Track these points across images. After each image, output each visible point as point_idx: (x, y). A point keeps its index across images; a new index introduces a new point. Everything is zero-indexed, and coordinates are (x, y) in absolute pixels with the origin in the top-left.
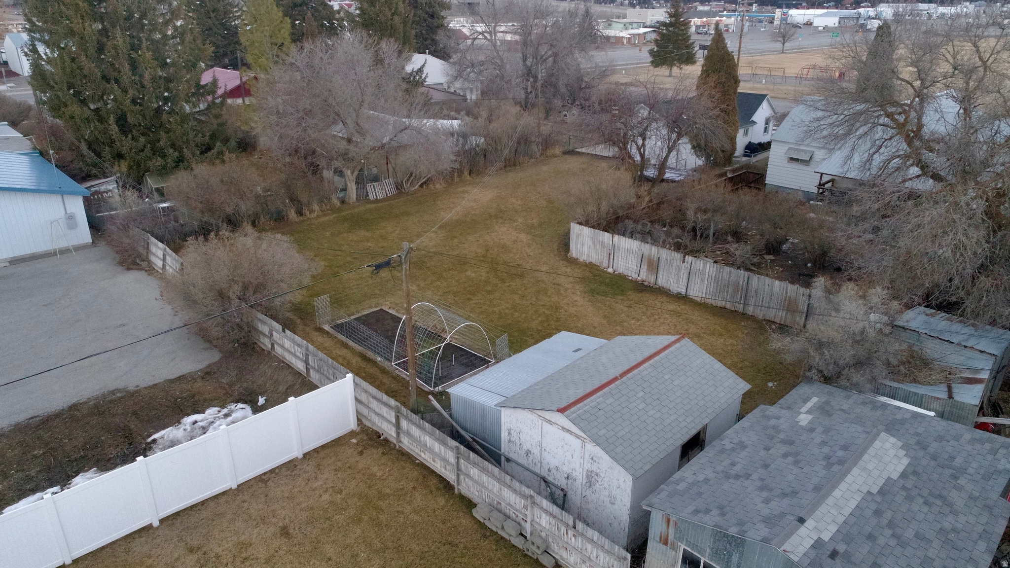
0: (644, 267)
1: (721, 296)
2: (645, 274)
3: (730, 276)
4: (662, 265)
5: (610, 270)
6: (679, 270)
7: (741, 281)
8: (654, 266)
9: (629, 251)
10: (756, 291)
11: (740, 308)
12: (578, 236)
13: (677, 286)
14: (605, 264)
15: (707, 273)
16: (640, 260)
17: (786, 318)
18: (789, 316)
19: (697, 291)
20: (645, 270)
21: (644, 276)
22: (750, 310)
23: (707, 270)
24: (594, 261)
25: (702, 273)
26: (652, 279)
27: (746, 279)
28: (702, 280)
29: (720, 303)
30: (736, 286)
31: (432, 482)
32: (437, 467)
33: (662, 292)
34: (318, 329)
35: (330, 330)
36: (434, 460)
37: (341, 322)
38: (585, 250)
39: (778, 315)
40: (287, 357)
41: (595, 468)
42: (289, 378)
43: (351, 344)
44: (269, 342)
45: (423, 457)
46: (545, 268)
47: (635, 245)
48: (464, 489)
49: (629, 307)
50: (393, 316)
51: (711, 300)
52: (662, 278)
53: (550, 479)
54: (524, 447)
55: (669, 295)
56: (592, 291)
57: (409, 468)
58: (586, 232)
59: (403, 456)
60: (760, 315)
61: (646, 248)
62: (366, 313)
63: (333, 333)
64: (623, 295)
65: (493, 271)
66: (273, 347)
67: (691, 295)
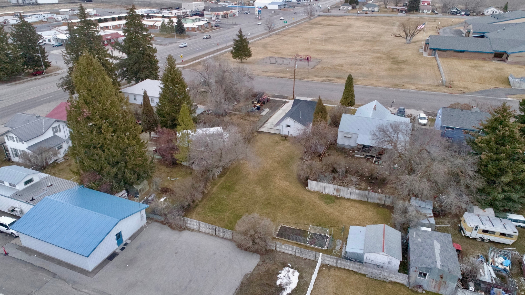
0: (335, 192)
3: (363, 192)
4: (341, 191)
5: (324, 193)
6: (347, 192)
7: (366, 194)
8: (338, 191)
9: (330, 188)
10: (371, 196)
11: (366, 200)
12: (311, 184)
13: (347, 196)
14: (321, 191)
16: (334, 190)
17: (379, 202)
19: (353, 197)
21: (335, 194)
22: (369, 201)
24: (317, 191)
25: (355, 193)
26: (338, 194)
28: (355, 194)
29: (360, 199)
31: (352, 272)
32: (351, 269)
33: (342, 198)
34: (274, 238)
35: (278, 238)
36: (350, 268)
37: (277, 233)
38: (314, 187)
39: (377, 201)
40: (283, 251)
41: (391, 261)
42: (289, 256)
43: (289, 240)
44: (275, 248)
45: (345, 267)
46: (306, 196)
47: (332, 186)
48: (360, 272)
49: (340, 206)
50: (287, 227)
51: (357, 199)
52: (342, 194)
53: (378, 265)
54: (371, 260)
55: (345, 199)
56: (326, 202)
57: (344, 271)
58: (314, 182)
59: (339, 268)
60: (372, 201)
61: (336, 187)
62: (279, 228)
63: (280, 238)
64: (334, 202)
65: (293, 201)
66: (276, 249)
67: (351, 198)
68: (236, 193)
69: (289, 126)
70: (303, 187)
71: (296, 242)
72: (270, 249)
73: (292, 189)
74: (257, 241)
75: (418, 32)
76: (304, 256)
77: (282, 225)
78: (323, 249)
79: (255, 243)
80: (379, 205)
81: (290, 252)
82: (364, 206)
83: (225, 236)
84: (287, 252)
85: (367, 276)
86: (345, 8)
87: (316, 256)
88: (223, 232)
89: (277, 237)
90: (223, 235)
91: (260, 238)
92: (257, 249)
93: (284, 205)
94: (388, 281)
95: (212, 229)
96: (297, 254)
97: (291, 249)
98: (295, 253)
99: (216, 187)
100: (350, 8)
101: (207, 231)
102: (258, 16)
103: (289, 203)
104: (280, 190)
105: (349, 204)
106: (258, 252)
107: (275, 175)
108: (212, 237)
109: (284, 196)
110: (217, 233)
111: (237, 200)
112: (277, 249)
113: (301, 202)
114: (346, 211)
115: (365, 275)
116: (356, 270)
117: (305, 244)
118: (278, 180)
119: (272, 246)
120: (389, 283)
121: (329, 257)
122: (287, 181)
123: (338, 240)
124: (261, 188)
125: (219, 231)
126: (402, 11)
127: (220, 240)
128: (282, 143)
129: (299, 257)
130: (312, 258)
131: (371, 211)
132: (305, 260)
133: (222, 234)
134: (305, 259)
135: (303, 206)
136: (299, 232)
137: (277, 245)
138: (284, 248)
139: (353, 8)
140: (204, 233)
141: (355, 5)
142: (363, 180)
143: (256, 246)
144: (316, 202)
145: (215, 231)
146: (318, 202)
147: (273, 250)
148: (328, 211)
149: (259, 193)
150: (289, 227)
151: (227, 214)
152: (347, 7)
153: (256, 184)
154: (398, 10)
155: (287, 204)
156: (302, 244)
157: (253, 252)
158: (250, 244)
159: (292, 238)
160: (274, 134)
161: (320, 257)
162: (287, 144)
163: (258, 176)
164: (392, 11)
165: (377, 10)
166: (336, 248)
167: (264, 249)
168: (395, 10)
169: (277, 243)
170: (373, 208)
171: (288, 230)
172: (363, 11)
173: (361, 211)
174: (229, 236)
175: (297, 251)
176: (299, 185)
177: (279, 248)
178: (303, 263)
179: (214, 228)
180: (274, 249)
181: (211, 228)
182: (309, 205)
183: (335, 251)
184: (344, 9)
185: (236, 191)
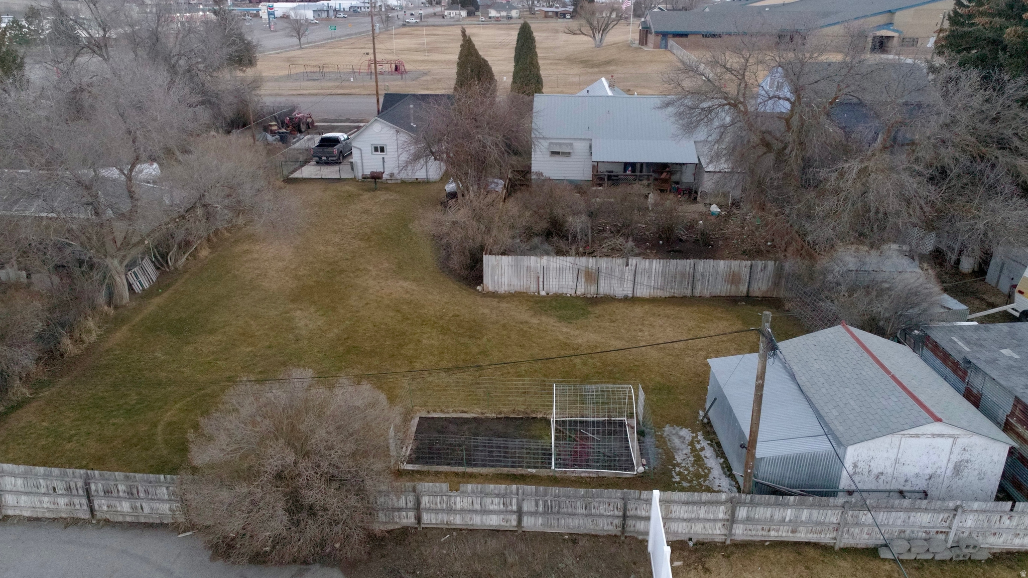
0: (582, 281)
1: (669, 287)
2: (583, 287)
3: (677, 267)
4: (602, 275)
5: (543, 293)
6: (623, 274)
7: (688, 269)
8: (592, 277)
9: (560, 270)
10: (702, 275)
11: (688, 293)
12: (493, 268)
13: (622, 289)
14: (533, 288)
15: (654, 270)
16: (575, 275)
17: (730, 289)
18: (733, 287)
19: (644, 289)
20: (583, 284)
21: (582, 289)
22: (698, 293)
23: (654, 267)
24: (518, 289)
25: (649, 271)
26: (593, 289)
27: (692, 266)
28: (649, 278)
29: (667, 293)
30: (683, 275)
31: (811, 552)
32: (802, 536)
33: (609, 299)
34: (400, 474)
35: (416, 467)
36: (793, 532)
37: (407, 451)
38: (505, 280)
39: (723, 289)
40: (458, 520)
41: (966, 456)
42: (493, 544)
43: (469, 470)
44: (412, 514)
45: (773, 535)
46: (485, 310)
47: (567, 262)
48: (846, 540)
49: (612, 321)
50: (446, 419)
51: (659, 294)
52: (605, 287)
53: (907, 488)
54: (875, 472)
55: (620, 300)
56: (561, 318)
57: (771, 554)
58: (506, 261)
59: (746, 547)
60: (707, 294)
61: (582, 261)
62: (414, 429)
63: (425, 468)
64: (589, 313)
65: (444, 331)
66: (419, 519)
67: (638, 294)
68: (211, 338)
69: (382, 150)
70: (464, 287)
71: (505, 470)
72: (390, 527)
73: (430, 297)
74: (310, 496)
75: (615, 23)
76: (565, 525)
77: (424, 414)
78: (628, 474)
79: (304, 515)
80: (732, 301)
81: (494, 521)
82: (690, 309)
83: (147, 510)
84: (477, 521)
85: (884, 554)
86: (453, 13)
87: (625, 509)
88: (131, 494)
89: (409, 467)
90: (134, 508)
91: (331, 479)
92: (322, 545)
93: (411, 346)
94: (983, 556)
95: (69, 489)
96: (529, 523)
97: (494, 504)
98: (520, 521)
99: (125, 328)
100: (464, 13)
101: (44, 505)
102: (269, 22)
103: (431, 339)
104: (388, 306)
105: (638, 310)
106: (329, 555)
107: (359, 269)
108: (73, 533)
109: (408, 319)
110: (101, 504)
111: (216, 359)
112: (426, 518)
113: (475, 329)
114: (641, 331)
115: (872, 552)
116: (825, 538)
117: (543, 472)
118: (374, 279)
119: (400, 509)
120: (989, 562)
121: (694, 503)
122: (406, 279)
123: (667, 428)
124: (312, 310)
125: (107, 492)
126: (563, 15)
127: (115, 540)
128: (366, 196)
129: (544, 537)
130: (606, 526)
131: (721, 319)
132: (575, 542)
133: (125, 506)
134: (574, 538)
135: (485, 339)
136: (500, 427)
137: (425, 501)
138: (459, 506)
139: (470, 14)
140: (31, 519)
141: (472, 8)
142: (647, 248)
143: (312, 530)
144: (526, 322)
145: (84, 501)
146: (535, 321)
147: (405, 530)
148: (580, 341)
149: (306, 325)
150: (455, 415)
151: (168, 417)
152: (458, 12)
153: (293, 301)
154: (557, 13)
155: (425, 341)
156: (534, 471)
157: (305, 562)
158: (279, 523)
159: (480, 455)
160: (339, 180)
161: (656, 511)
162: (383, 196)
163: (297, 278)
164: (546, 17)
165: (517, 15)
166: (679, 458)
167: (357, 536)
168: (550, 14)
169: (425, 486)
170: (719, 310)
171: (452, 428)
172: (490, 18)
173: (691, 324)
174: (165, 508)
175: (528, 506)
176: (452, 285)
177: (437, 511)
178: (568, 561)
179: (80, 484)
180: (408, 519)
181: (60, 486)
182: (505, 333)
183: (679, 474)
184: (452, 15)
185: (212, 332)
